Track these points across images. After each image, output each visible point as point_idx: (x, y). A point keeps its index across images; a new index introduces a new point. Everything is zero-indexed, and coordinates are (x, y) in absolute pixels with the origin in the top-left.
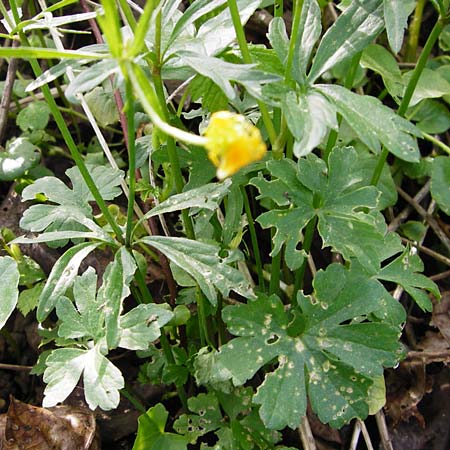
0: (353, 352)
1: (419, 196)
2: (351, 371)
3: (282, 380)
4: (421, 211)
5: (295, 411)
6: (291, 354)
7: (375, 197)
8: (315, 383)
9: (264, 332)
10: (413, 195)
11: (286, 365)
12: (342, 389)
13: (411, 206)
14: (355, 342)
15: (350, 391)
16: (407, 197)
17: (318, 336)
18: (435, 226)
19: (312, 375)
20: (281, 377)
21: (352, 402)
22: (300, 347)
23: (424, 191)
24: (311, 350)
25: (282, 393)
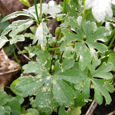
0: (59, 91)
3: (34, 81)
5: (28, 92)
6: (44, 77)
7: (104, 50)
8: (43, 91)
9: (43, 65)
11: (39, 79)
12: (49, 100)
14: (62, 89)
15: (50, 102)
17: (55, 79)
19: (44, 88)
20: (34, 80)
21: (48, 106)
22: (48, 78)
25: (30, 84)
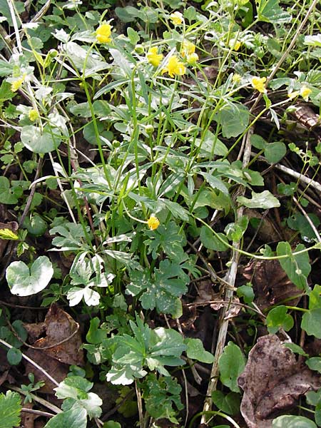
1: (195, 244)
2: (170, 294)
4: (196, 250)
6: (151, 288)
10: (192, 243)
11: (149, 291)
13: (192, 248)
16: (190, 244)
17: (160, 283)
18: (201, 256)
19: (157, 295)
20: (148, 294)
22: (154, 286)
23: (197, 241)
24: (157, 287)
